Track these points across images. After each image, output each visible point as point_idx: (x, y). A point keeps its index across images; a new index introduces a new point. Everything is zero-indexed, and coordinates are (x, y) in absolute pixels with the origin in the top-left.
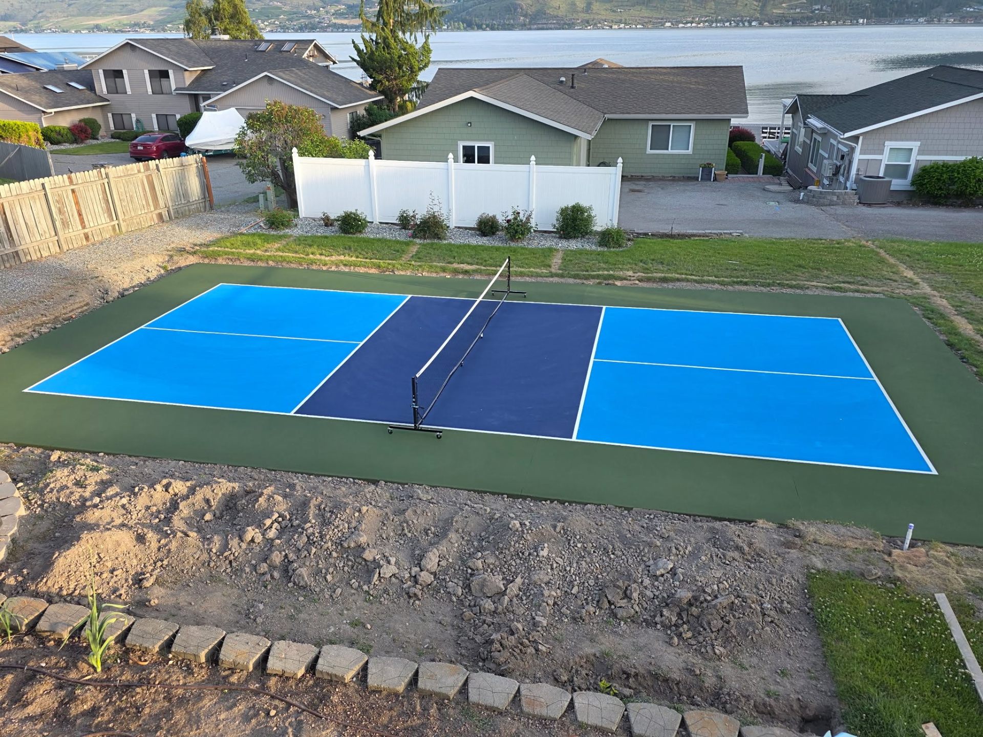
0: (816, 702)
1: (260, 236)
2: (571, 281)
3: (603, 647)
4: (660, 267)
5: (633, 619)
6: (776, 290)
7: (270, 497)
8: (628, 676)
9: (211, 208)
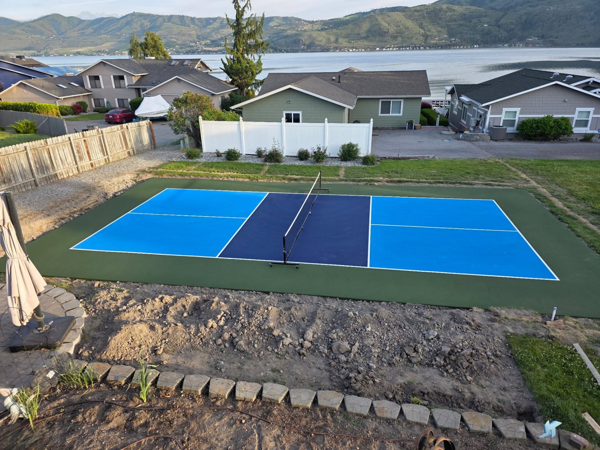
0: (524, 405)
1: (184, 162)
2: (351, 183)
3: (408, 379)
4: (396, 175)
5: (420, 363)
6: (458, 186)
7: (218, 303)
8: (424, 394)
9: (155, 148)
